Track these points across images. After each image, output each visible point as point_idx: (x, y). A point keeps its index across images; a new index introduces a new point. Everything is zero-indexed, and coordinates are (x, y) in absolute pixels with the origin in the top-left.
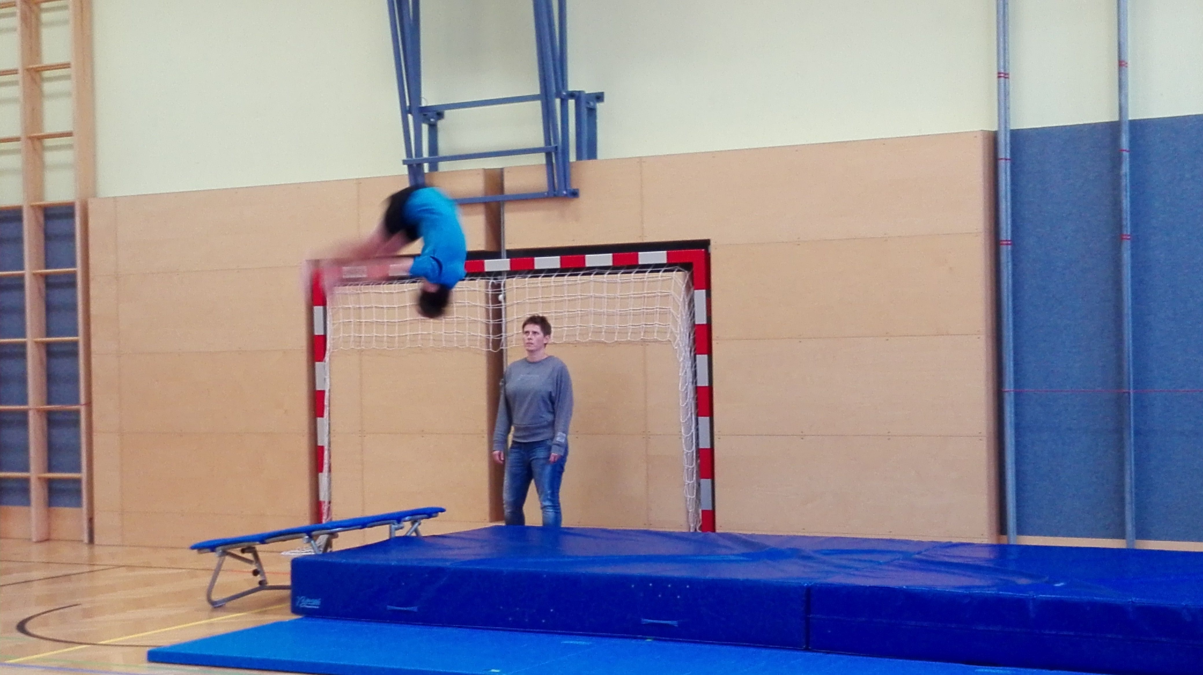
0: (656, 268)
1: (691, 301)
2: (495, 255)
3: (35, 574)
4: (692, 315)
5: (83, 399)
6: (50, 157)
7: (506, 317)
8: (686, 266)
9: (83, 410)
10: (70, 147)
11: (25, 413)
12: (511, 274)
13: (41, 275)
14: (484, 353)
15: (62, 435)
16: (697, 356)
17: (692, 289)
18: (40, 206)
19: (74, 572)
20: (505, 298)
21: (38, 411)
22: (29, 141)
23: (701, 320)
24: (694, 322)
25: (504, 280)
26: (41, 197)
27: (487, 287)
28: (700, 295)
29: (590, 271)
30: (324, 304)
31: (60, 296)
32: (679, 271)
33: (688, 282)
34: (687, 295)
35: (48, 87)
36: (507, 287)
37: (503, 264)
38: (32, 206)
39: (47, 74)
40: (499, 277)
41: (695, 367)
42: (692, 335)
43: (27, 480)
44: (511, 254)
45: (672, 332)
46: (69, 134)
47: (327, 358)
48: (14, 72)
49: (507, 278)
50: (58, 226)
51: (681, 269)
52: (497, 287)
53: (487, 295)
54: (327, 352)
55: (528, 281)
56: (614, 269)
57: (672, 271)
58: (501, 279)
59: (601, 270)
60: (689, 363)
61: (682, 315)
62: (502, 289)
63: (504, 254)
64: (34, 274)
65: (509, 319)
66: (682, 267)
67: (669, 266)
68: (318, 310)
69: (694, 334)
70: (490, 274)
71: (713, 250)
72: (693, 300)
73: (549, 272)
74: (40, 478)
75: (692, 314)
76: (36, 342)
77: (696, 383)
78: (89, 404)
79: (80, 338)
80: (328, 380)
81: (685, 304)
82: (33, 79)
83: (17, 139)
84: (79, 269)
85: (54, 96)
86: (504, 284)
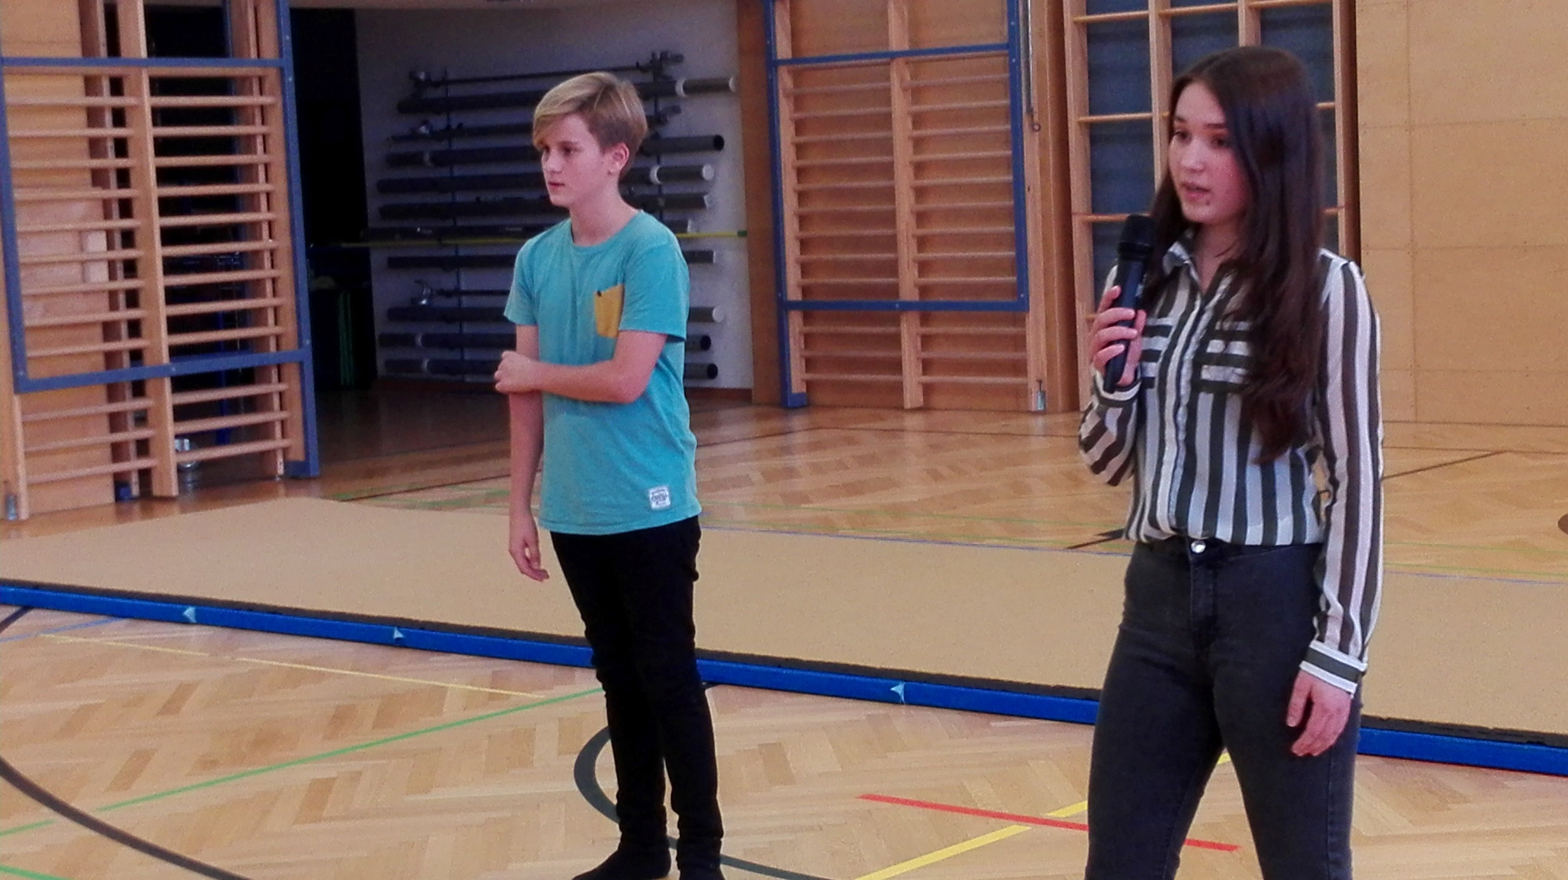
78: (1353, 203)
79: (1337, 104)
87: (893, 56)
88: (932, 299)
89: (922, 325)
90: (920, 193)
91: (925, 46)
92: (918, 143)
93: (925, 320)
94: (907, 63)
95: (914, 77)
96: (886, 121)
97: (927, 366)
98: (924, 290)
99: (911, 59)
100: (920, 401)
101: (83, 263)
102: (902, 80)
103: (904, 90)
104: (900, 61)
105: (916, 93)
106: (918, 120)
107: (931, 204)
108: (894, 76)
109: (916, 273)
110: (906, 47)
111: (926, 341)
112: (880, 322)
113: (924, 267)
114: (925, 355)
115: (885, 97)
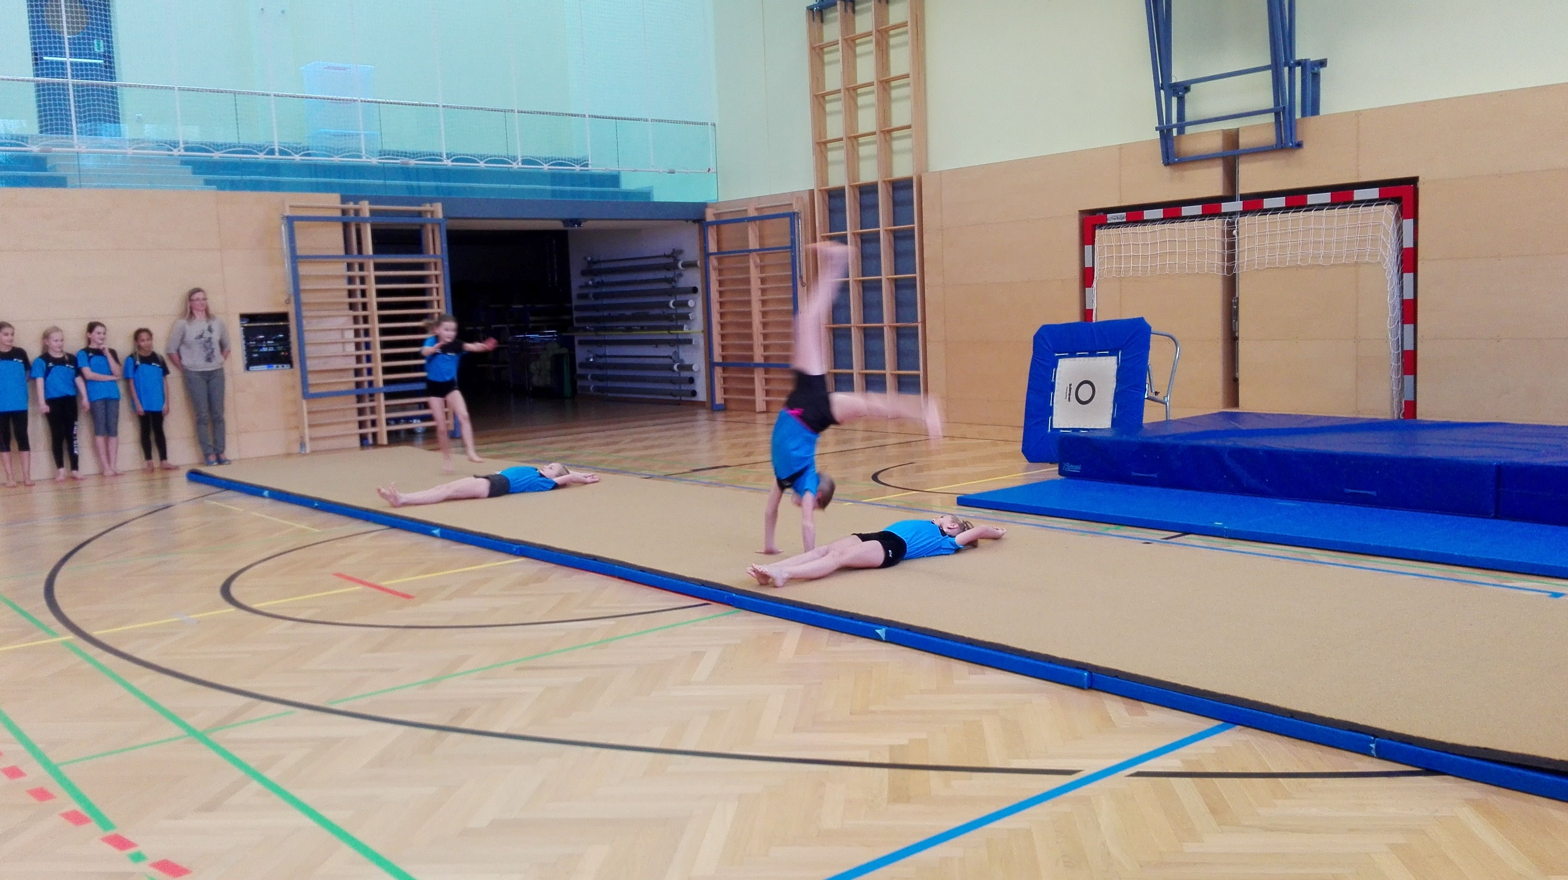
0: (1369, 203)
1: (1400, 230)
2: (1231, 198)
3: (891, 441)
4: (1400, 241)
5: (919, 319)
6: (897, 145)
7: (1238, 247)
8: (1396, 200)
9: (920, 326)
10: (909, 136)
11: (882, 328)
12: (1243, 213)
13: (891, 230)
14: (1221, 277)
15: (907, 344)
16: (1404, 274)
17: (1401, 219)
18: (890, 181)
19: (914, 440)
20: (1238, 233)
21: (890, 327)
22: (882, 135)
23: (1408, 243)
24: (1402, 246)
25: (1238, 218)
26: (891, 175)
27: (1223, 225)
28: (1408, 224)
29: (1310, 208)
30: (1093, 243)
31: (904, 245)
32: (1389, 204)
33: (1397, 212)
34: (1396, 224)
35: (894, 93)
36: (1240, 224)
37: (1237, 206)
38: (884, 182)
39: (893, 84)
40: (1234, 216)
41: (1402, 283)
42: (1399, 257)
43: (884, 375)
44: (1243, 197)
45: (1382, 255)
46: (909, 127)
47: (1094, 284)
48: (871, 84)
49: (1240, 217)
50: (902, 195)
51: (1391, 202)
52: (1231, 224)
53: (1223, 231)
54: (1095, 279)
55: (1257, 218)
56: (1332, 205)
57: (1384, 204)
58: (1236, 218)
59: (1320, 207)
60: (1395, 280)
61: (1391, 240)
62: (1236, 225)
63: (1238, 197)
64: (886, 230)
65: (1241, 249)
66: (1391, 201)
67: (1381, 201)
68: (1088, 248)
69: (1402, 256)
70: (1226, 214)
71: (1421, 186)
72: (1402, 228)
73: (1276, 211)
74: (892, 374)
75: (1400, 239)
76: (888, 279)
77: (1403, 296)
78: (924, 322)
79: (917, 275)
80: (1095, 301)
81: (1394, 231)
82: (885, 89)
83: (874, 133)
84: (916, 225)
85: (899, 99)
86: (1238, 222)
87: (751, 251)
88: (771, 362)
89: (765, 374)
90: (764, 314)
91: (766, 247)
92: (764, 291)
93: (767, 372)
94: (758, 255)
95: (761, 261)
96: (747, 281)
97: (768, 392)
98: (766, 358)
99: (760, 252)
100: (764, 408)
101: (343, 343)
102: (755, 262)
103: (756, 267)
104: (754, 254)
105: (762, 268)
106: (763, 280)
107: (771, 318)
108: (751, 261)
109: (763, 350)
110: (758, 248)
111: (767, 381)
112: (745, 372)
113: (766, 348)
114: (767, 388)
115: (747, 270)
